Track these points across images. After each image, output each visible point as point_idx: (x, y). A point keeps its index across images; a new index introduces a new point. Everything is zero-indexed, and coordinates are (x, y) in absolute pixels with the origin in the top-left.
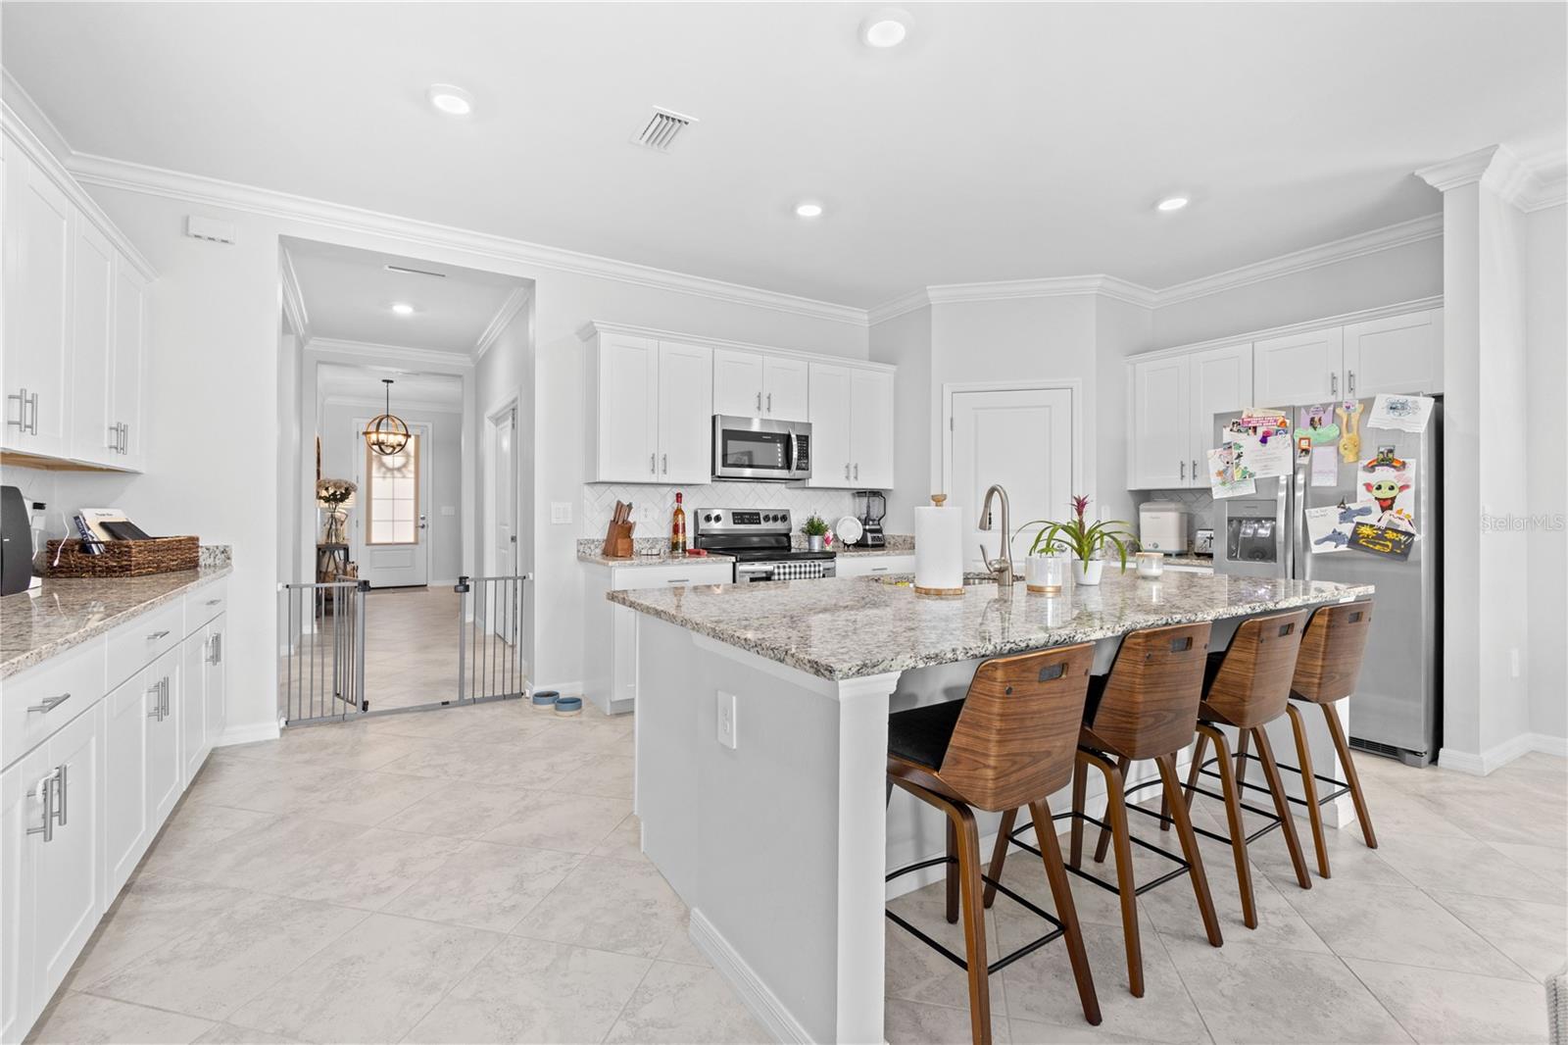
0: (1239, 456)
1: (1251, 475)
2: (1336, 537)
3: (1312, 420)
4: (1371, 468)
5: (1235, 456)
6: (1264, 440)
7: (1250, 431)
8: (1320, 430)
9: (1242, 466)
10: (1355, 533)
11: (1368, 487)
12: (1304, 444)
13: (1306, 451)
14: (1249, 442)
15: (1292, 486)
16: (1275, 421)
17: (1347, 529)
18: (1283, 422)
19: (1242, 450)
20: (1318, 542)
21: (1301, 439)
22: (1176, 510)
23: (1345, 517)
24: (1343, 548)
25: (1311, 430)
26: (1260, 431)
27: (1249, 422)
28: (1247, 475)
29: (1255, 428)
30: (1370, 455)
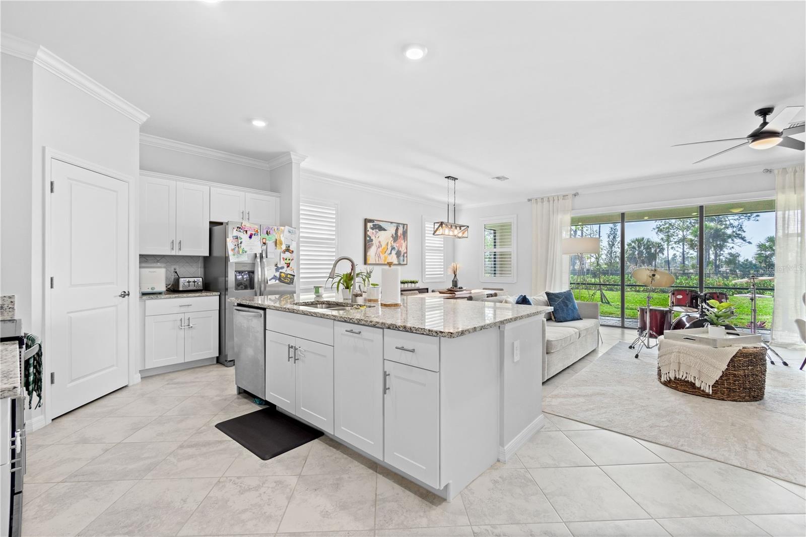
0: (241, 243)
1: (246, 252)
2: (275, 278)
3: (267, 231)
4: (284, 252)
5: (239, 243)
6: (250, 237)
7: (245, 232)
8: (270, 236)
9: (242, 248)
10: (280, 276)
11: (283, 258)
12: (264, 241)
13: (264, 243)
14: (245, 237)
15: (261, 257)
16: (255, 230)
17: (277, 274)
18: (257, 231)
19: (242, 240)
20: (270, 280)
21: (263, 238)
22: (164, 267)
23: (277, 269)
24: (277, 281)
25: (266, 235)
26: (249, 233)
27: (245, 228)
28: (244, 252)
29: (246, 231)
30: (284, 247)
